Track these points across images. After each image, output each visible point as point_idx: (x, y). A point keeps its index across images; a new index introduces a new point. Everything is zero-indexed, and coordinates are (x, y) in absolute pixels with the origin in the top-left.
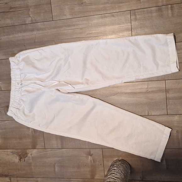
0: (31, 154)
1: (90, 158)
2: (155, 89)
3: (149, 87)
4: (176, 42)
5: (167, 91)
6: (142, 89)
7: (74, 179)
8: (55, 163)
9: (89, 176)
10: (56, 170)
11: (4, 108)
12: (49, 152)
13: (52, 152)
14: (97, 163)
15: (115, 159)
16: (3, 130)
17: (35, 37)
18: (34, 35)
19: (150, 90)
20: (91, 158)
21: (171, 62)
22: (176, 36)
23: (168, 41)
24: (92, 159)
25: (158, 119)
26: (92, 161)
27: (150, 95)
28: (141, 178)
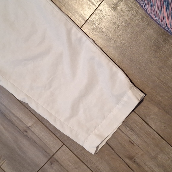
3: (34, 129)
4: (133, 111)
6: (21, 121)
21: (96, 130)
22: (144, 101)
23: (125, 99)
27: (24, 142)
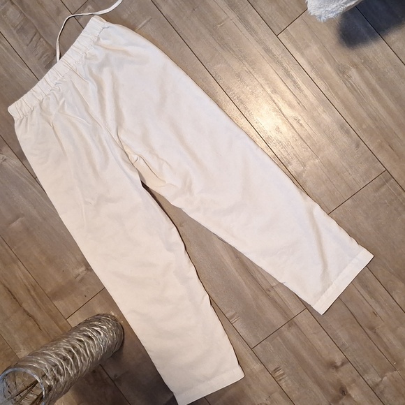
0: (5, 159)
1: (80, 270)
2: (279, 301)
5: (291, 322)
7: (22, 267)
8: (23, 215)
9: (49, 290)
10: (14, 225)
11: (48, 48)
12: (34, 190)
13: (39, 194)
14: (84, 289)
15: (113, 314)
16: (6, 75)
17: (223, 21)
18: (226, 16)
19: (272, 293)
20: (82, 272)
24: (82, 275)
25: (234, 338)
26: (79, 278)
27: (264, 301)
28: (116, 376)
